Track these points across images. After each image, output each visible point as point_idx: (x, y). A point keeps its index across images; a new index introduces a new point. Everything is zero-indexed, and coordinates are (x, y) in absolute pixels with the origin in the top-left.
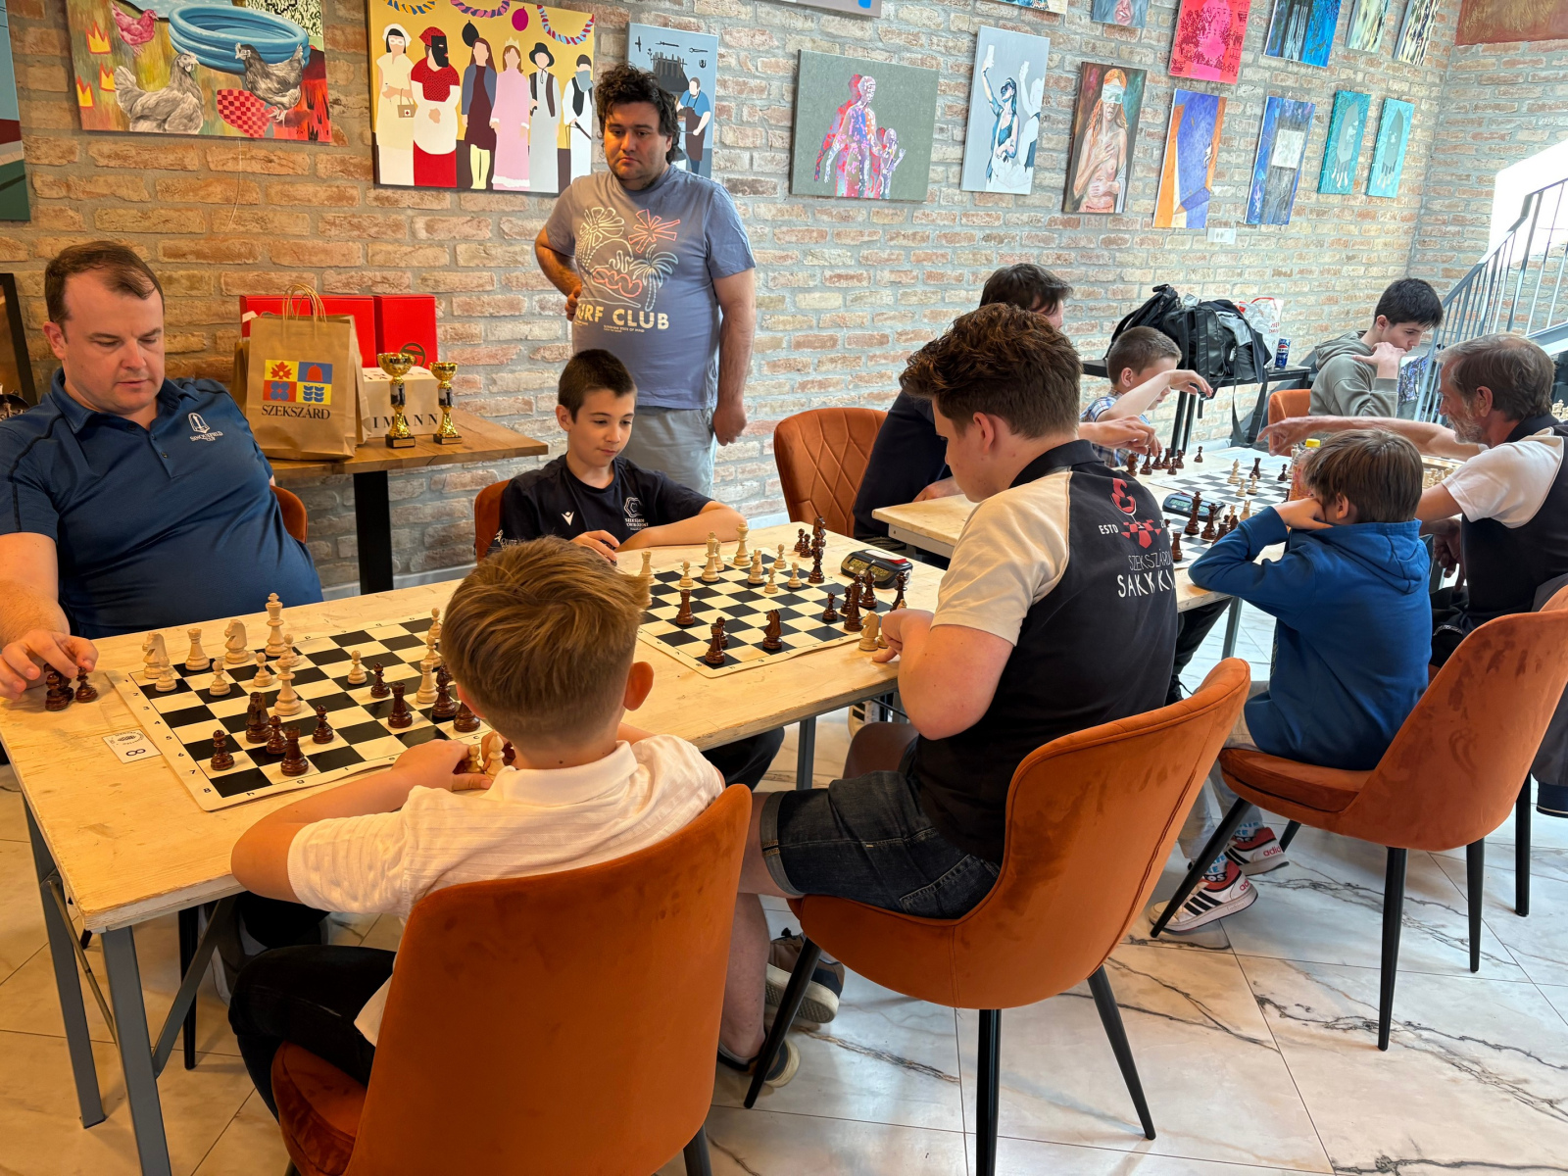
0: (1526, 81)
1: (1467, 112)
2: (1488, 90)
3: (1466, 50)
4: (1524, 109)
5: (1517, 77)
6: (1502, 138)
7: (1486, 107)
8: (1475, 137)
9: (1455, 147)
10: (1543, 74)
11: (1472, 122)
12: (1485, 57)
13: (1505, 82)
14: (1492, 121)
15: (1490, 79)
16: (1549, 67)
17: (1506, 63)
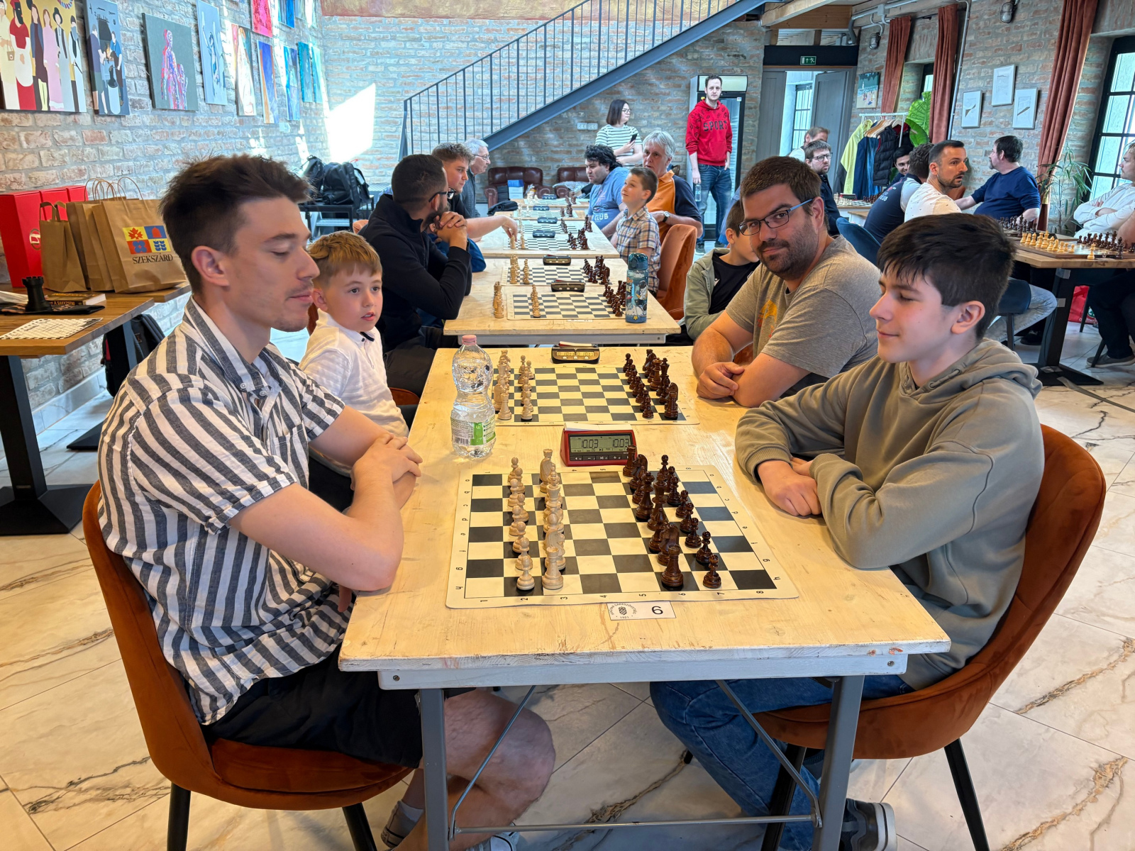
0: (365, 39)
1: (339, 55)
2: (348, 43)
3: (330, 19)
4: (369, 54)
5: (360, 35)
6: (362, 69)
7: (348, 52)
8: (347, 68)
9: (338, 74)
10: (373, 35)
11: (344, 60)
12: (341, 24)
13: (355, 39)
14: (354, 60)
15: (346, 36)
16: (374, 32)
17: (353, 28)
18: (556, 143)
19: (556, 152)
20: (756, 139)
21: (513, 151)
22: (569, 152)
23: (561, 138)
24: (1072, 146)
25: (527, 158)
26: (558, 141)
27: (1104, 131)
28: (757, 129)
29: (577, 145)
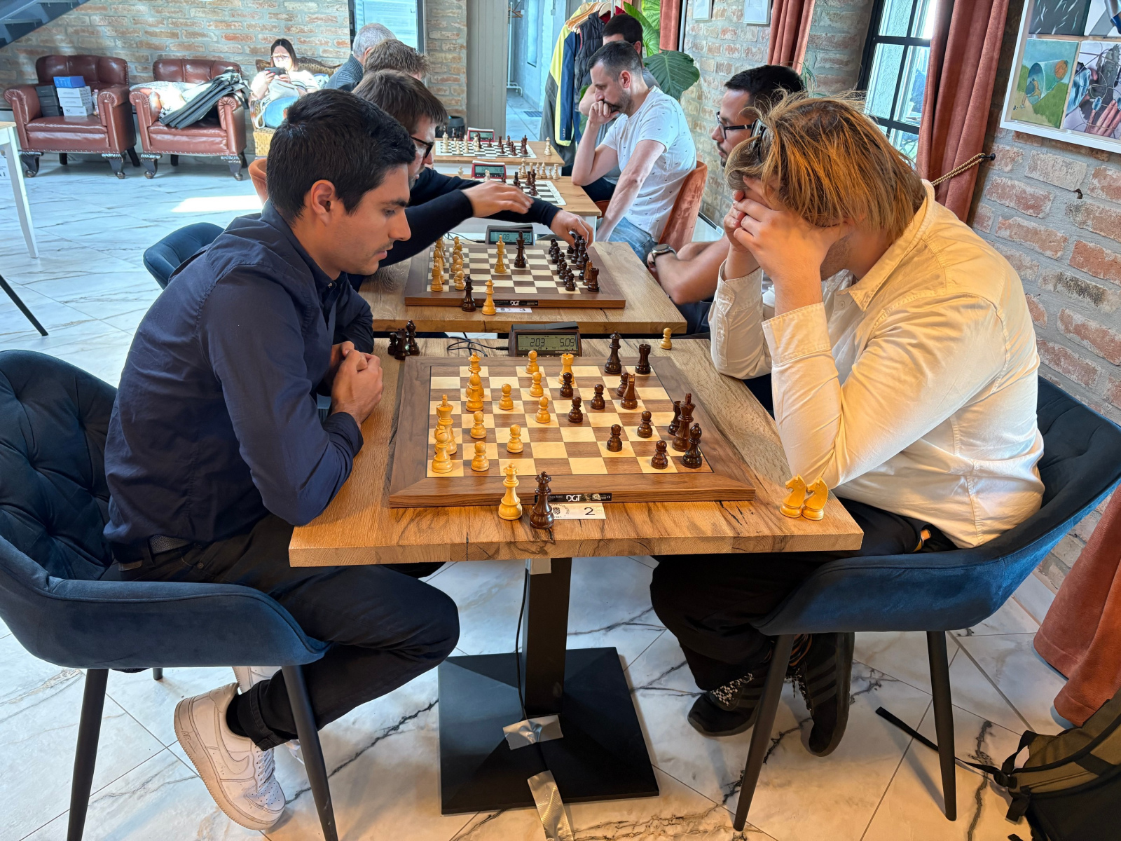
18: (151, 20)
19: (153, 34)
20: (465, 29)
21: (84, 31)
22: (174, 35)
23: (158, 12)
24: (826, 60)
25: (109, 43)
26: (153, 16)
27: (882, 32)
28: (465, 12)
29: (186, 25)
